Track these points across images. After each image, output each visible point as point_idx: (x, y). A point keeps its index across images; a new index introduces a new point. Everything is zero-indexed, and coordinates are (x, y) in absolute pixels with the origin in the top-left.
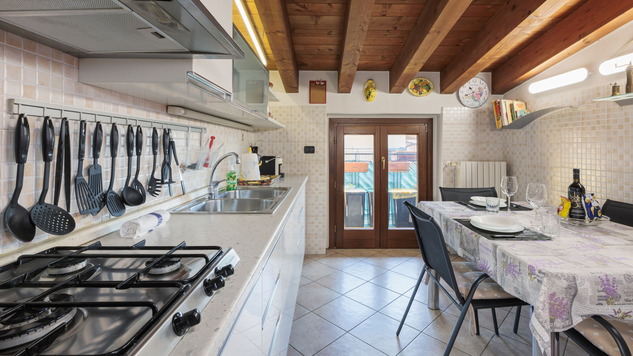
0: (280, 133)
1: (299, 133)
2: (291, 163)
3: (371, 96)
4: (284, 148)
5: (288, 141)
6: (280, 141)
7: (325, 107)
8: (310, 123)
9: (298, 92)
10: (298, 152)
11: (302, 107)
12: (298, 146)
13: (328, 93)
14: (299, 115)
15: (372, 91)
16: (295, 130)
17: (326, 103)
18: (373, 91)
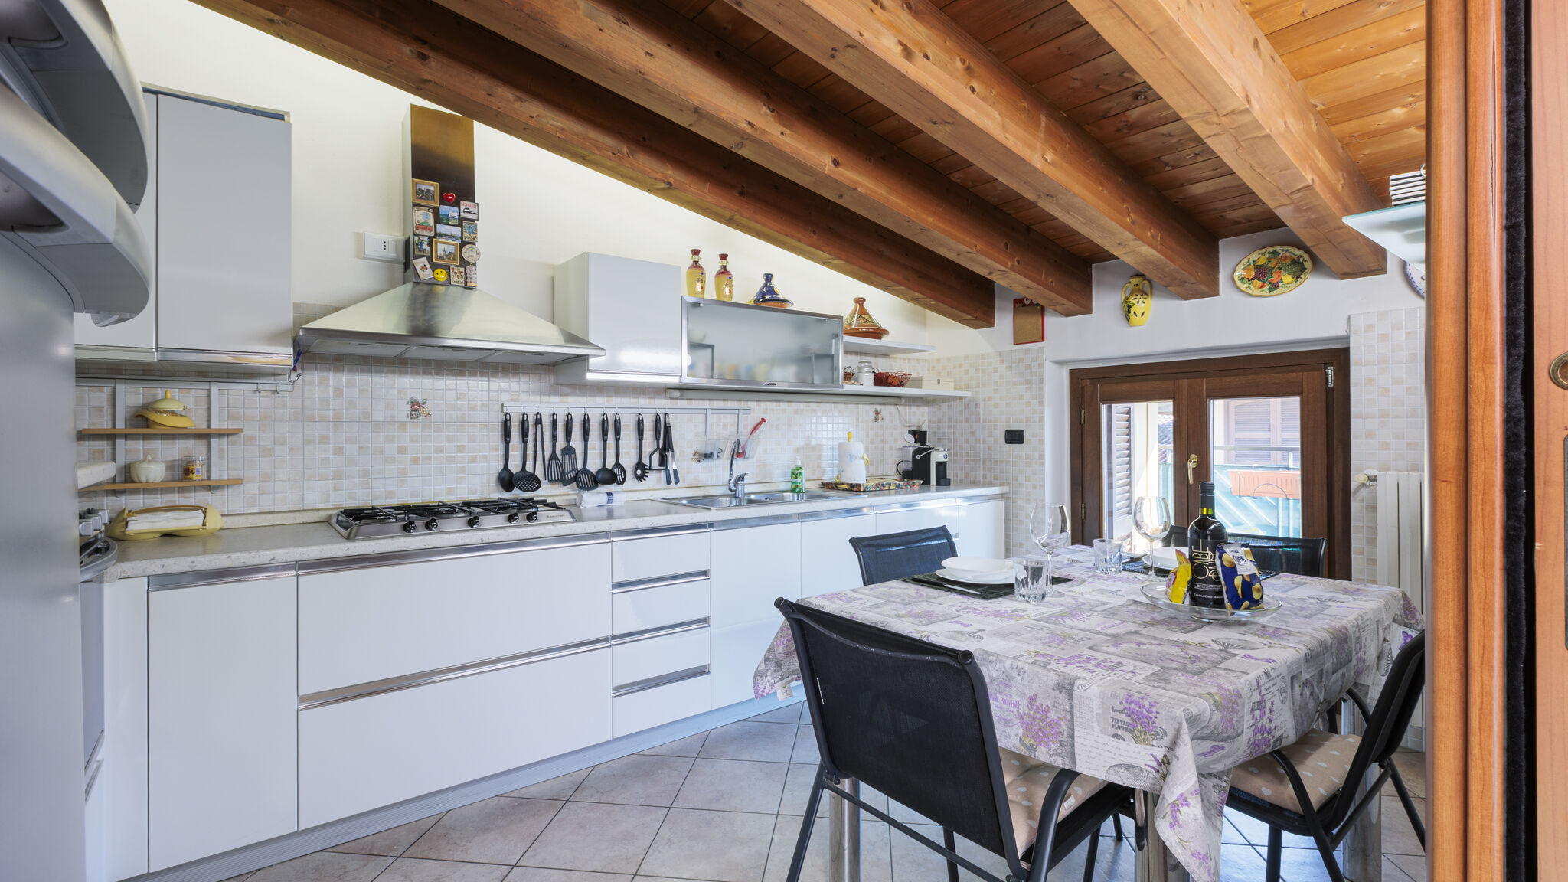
0: (967, 406)
1: (997, 405)
2: (984, 462)
3: (1132, 313)
4: (972, 434)
5: (978, 420)
6: (966, 421)
7: (1041, 350)
8: (1015, 384)
9: (992, 325)
10: (996, 440)
11: (1000, 354)
12: (995, 429)
13: (1046, 319)
14: (996, 371)
15: (1135, 301)
16: (990, 399)
17: (1043, 340)
18: (1136, 303)
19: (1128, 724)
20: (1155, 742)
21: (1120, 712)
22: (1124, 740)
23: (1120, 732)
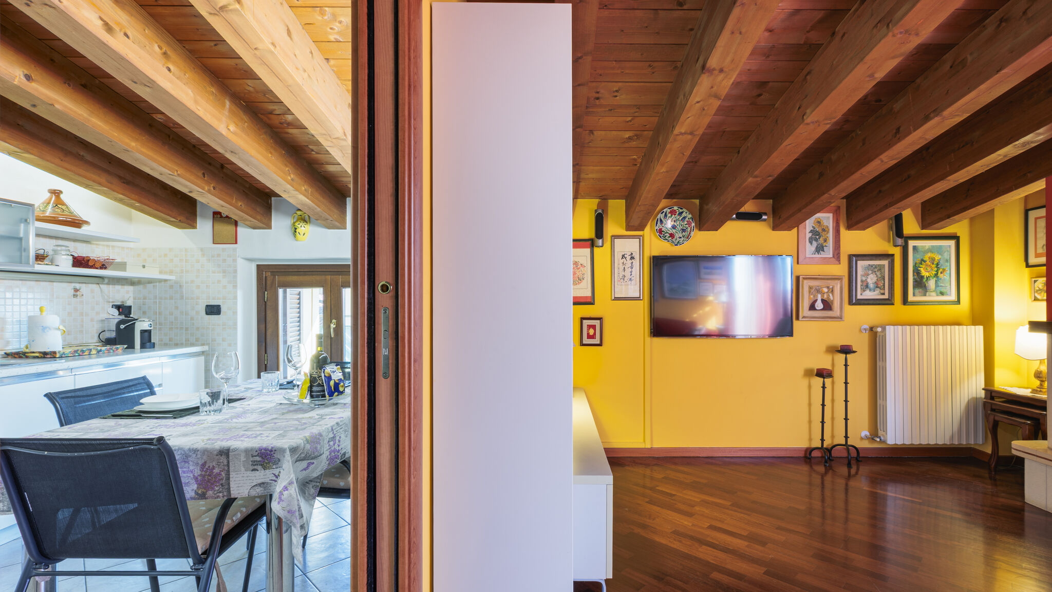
0: (171, 287)
1: (198, 287)
2: (187, 329)
3: (297, 233)
4: (177, 308)
5: (182, 298)
6: (171, 298)
7: (235, 250)
8: (214, 272)
9: (195, 227)
10: (197, 313)
11: (202, 250)
12: (197, 304)
13: (239, 229)
14: (198, 261)
16: (192, 282)
17: (236, 243)
18: (300, 227)
19: (260, 461)
20: (274, 467)
21: (256, 456)
22: (258, 470)
23: (256, 467)
